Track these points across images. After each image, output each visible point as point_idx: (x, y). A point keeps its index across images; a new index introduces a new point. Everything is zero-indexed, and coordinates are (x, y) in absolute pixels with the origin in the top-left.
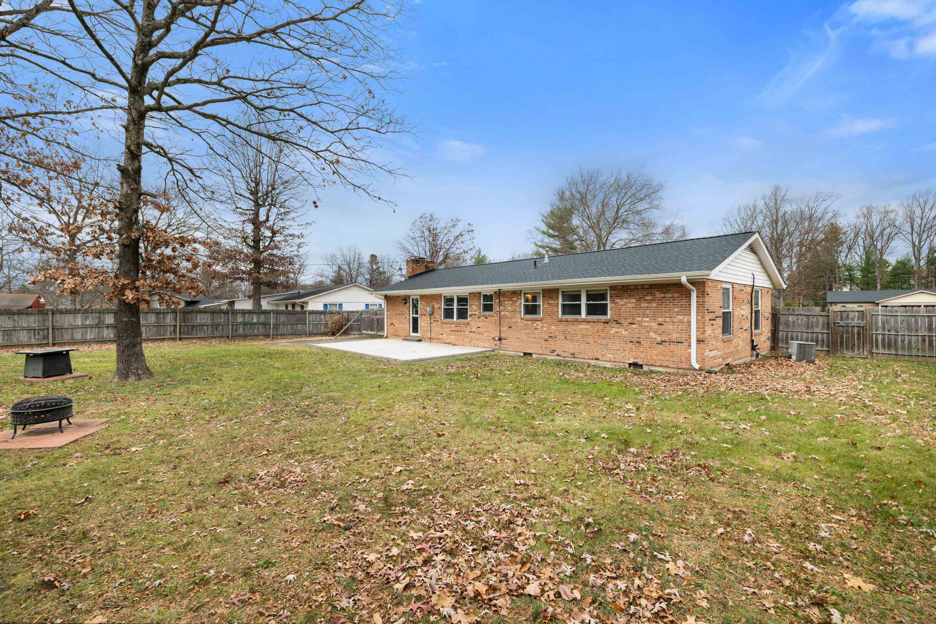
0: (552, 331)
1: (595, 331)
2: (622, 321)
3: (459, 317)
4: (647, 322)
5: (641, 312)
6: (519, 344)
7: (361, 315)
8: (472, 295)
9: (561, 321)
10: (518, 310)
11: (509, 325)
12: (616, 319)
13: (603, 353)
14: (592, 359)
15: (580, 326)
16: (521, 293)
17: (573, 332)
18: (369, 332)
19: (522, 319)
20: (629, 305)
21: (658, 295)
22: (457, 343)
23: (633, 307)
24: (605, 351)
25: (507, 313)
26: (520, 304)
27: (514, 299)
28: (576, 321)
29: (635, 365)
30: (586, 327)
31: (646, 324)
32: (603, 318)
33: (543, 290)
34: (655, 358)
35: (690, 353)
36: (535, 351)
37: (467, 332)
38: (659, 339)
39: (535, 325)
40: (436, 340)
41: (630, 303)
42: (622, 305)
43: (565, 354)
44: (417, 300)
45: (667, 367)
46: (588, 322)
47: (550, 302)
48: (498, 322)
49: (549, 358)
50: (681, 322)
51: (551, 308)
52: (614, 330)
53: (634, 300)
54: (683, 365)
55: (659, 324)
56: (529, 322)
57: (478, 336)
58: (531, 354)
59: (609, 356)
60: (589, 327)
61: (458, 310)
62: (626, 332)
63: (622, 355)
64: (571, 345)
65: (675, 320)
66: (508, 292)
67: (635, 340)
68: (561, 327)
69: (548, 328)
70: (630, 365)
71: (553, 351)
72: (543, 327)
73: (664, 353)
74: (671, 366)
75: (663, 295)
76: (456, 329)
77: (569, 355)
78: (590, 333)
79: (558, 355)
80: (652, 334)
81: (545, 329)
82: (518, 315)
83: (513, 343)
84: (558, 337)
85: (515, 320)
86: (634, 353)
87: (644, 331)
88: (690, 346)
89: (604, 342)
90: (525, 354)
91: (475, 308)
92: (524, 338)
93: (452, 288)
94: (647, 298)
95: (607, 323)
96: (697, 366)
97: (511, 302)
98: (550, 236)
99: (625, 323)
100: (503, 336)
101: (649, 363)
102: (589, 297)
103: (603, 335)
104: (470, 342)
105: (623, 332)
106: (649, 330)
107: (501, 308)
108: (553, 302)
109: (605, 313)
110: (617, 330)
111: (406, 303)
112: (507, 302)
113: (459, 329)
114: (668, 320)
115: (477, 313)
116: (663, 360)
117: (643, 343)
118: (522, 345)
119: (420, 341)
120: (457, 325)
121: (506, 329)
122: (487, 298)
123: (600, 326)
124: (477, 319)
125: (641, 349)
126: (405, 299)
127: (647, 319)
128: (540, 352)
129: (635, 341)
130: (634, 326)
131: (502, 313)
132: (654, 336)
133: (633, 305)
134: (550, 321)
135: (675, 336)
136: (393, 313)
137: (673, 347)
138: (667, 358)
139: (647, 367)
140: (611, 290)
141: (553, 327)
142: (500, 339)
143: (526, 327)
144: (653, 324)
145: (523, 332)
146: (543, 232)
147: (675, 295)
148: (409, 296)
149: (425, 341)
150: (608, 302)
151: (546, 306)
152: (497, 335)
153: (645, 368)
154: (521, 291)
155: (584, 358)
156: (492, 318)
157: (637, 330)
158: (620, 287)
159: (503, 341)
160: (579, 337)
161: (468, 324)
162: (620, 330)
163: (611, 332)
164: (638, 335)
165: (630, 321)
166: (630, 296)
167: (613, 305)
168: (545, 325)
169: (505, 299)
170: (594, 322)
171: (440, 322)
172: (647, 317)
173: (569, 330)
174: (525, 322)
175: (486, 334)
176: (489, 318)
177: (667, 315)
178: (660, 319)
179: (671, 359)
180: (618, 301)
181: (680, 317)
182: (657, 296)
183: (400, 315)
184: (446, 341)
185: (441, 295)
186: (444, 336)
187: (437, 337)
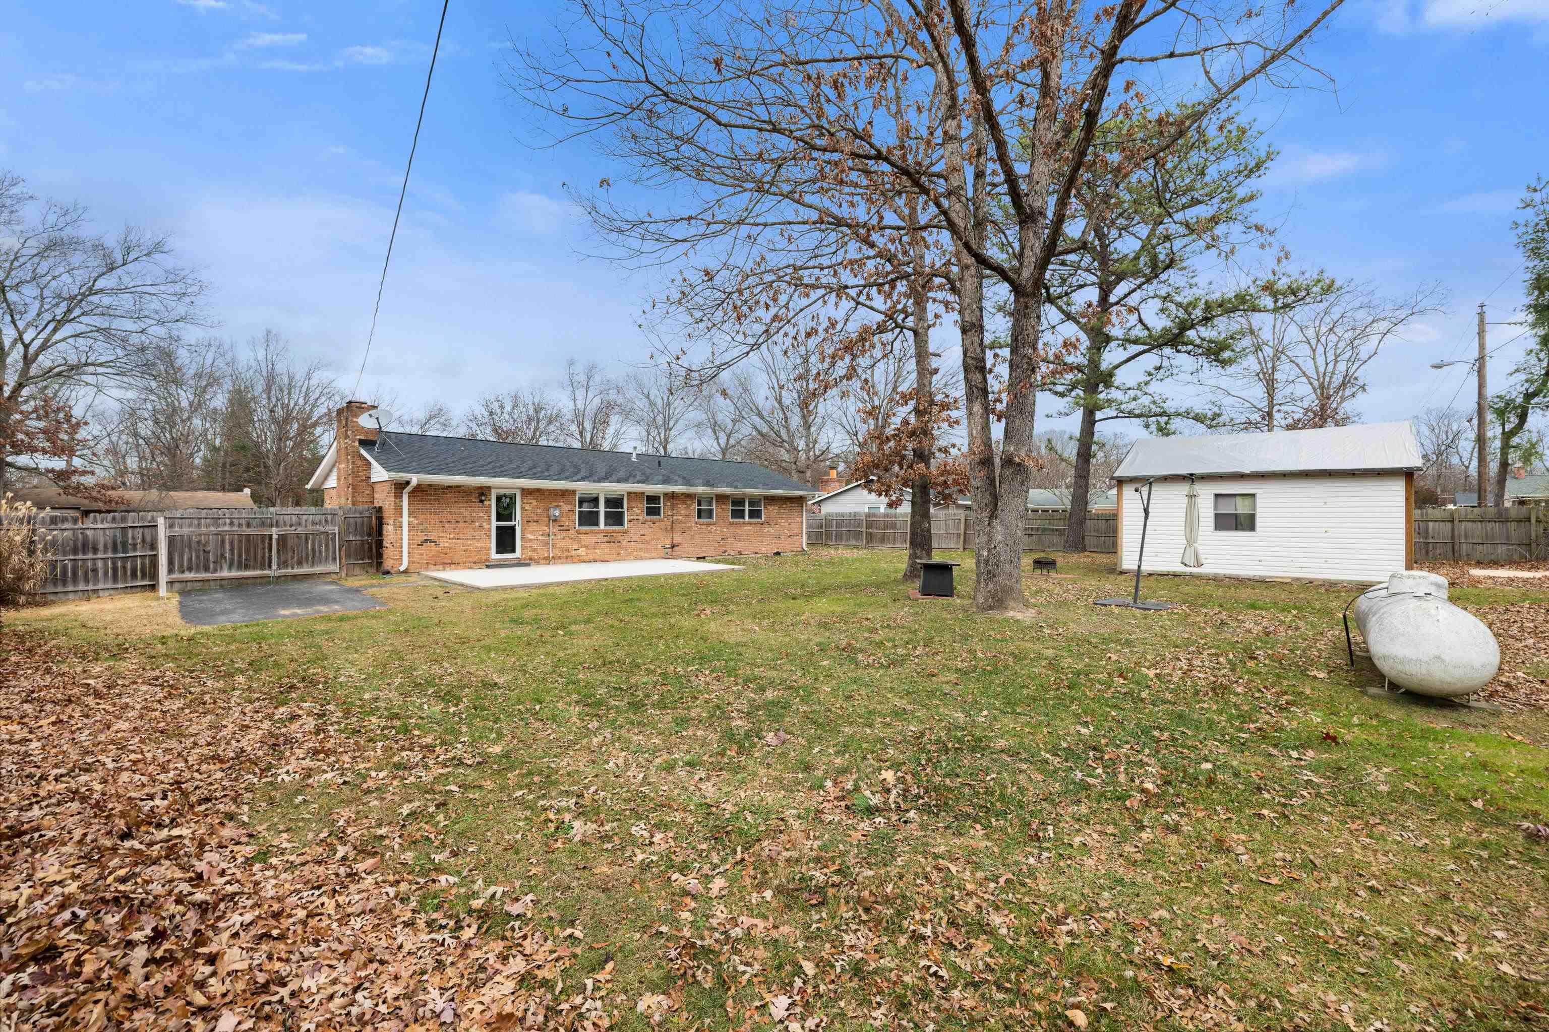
0: (725, 534)
1: (756, 531)
2: (771, 522)
3: (609, 523)
4: (784, 522)
5: (780, 516)
6: (693, 549)
8: (633, 495)
9: (731, 524)
10: (692, 514)
11: (683, 530)
12: (767, 521)
22: (607, 558)
24: (761, 546)
25: (680, 517)
26: (695, 508)
27: (688, 502)
28: (743, 523)
29: (778, 554)
30: (749, 528)
32: (759, 520)
33: (717, 495)
34: (787, 547)
35: (802, 541)
36: (709, 554)
37: (624, 543)
38: (789, 534)
39: (709, 528)
40: (563, 560)
42: (771, 511)
43: (734, 553)
44: (512, 497)
46: (751, 524)
47: (723, 507)
48: (669, 527)
51: (724, 512)
53: (777, 508)
55: (789, 524)
56: (703, 526)
57: (640, 546)
58: (704, 558)
59: (763, 549)
61: (608, 513)
62: (773, 531)
63: (771, 547)
64: (739, 545)
66: (682, 494)
67: (777, 535)
68: (732, 529)
69: (721, 531)
70: (774, 554)
71: (725, 552)
72: (716, 530)
73: (791, 543)
75: (791, 505)
76: (605, 540)
77: (738, 553)
78: (752, 533)
79: (729, 555)
80: (785, 531)
81: (719, 532)
82: (693, 519)
83: (687, 549)
84: (729, 539)
85: (690, 525)
86: (777, 545)
87: (782, 529)
88: (802, 536)
89: (760, 539)
90: (697, 558)
91: (638, 511)
92: (699, 542)
94: (784, 506)
95: (763, 524)
97: (685, 506)
100: (675, 542)
101: (784, 551)
102: (750, 504)
103: (760, 533)
104: (629, 555)
105: (771, 531)
106: (784, 528)
107: (674, 512)
108: (725, 507)
109: (760, 517)
110: (768, 529)
111: (483, 501)
112: (680, 506)
113: (611, 539)
114: (792, 521)
115: (640, 517)
116: (790, 548)
117: (781, 537)
118: (696, 549)
119: (525, 565)
120: (606, 534)
121: (678, 534)
123: (758, 527)
124: (640, 525)
125: (781, 542)
126: (481, 494)
128: (714, 554)
129: (778, 537)
130: (777, 526)
131: (675, 517)
133: (777, 511)
134: (722, 524)
135: (795, 531)
136: (434, 519)
137: (795, 538)
138: (792, 546)
140: (764, 499)
141: (725, 530)
142: (672, 547)
143: (700, 531)
144: (786, 524)
145: (697, 536)
148: (489, 488)
149: (537, 563)
150: (763, 508)
151: (719, 510)
152: (667, 542)
153: (782, 555)
154: (695, 495)
155: (748, 554)
156: (663, 523)
157: (778, 529)
158: (770, 497)
159: (676, 548)
160: (745, 537)
161: (626, 532)
163: (765, 531)
164: (779, 533)
165: (775, 522)
166: (775, 505)
167: (766, 511)
168: (719, 528)
169: (678, 502)
170: (754, 524)
171: (572, 531)
172: (784, 519)
173: (738, 531)
174: (699, 526)
175: (654, 542)
176: (657, 524)
177: (792, 517)
178: (789, 521)
180: (769, 507)
182: (788, 505)
183: (461, 524)
184: (587, 558)
185: (574, 492)
186: (583, 551)
187: (566, 554)
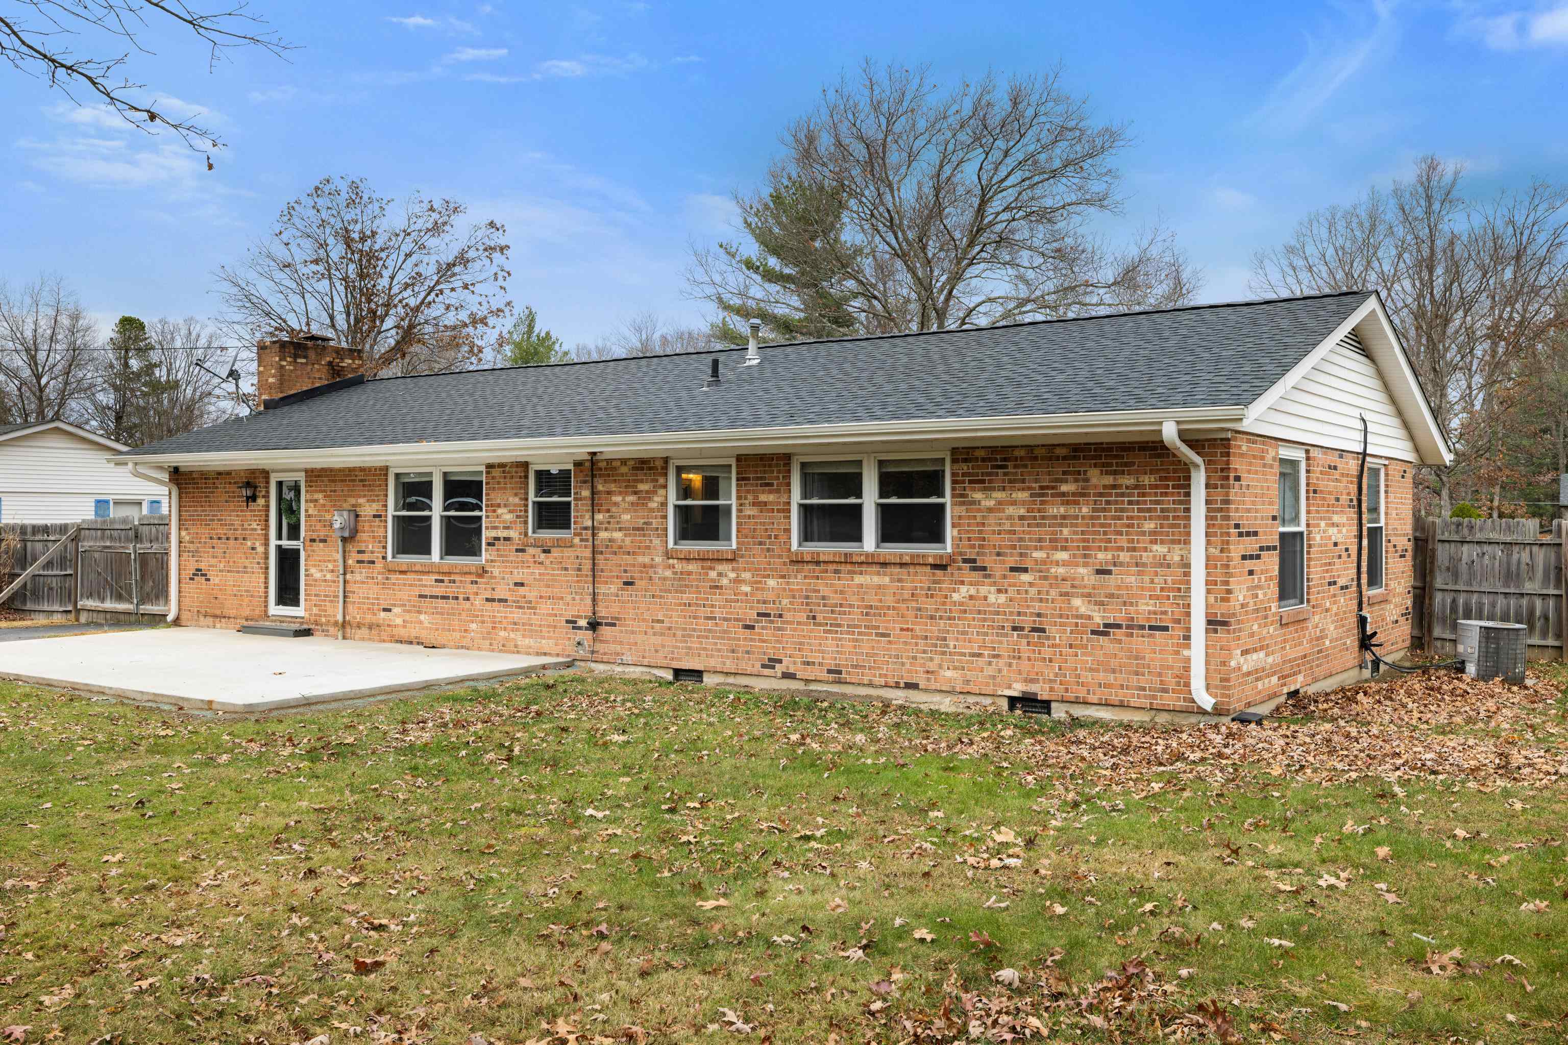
0: (770, 596)
1: (907, 594)
2: (988, 560)
3: (450, 549)
4: (1065, 564)
5: (1045, 532)
6: (658, 640)
7: (76, 539)
8: (496, 472)
9: (798, 561)
10: (655, 523)
11: (626, 577)
12: (971, 554)
13: (932, 666)
14: (897, 686)
15: (858, 579)
16: (665, 468)
17: (835, 599)
18: (109, 605)
19: (668, 555)
20: (1010, 510)
21: (1097, 478)
22: (442, 639)
23: (1021, 518)
24: (937, 658)
25: (618, 535)
26: (664, 504)
27: (642, 487)
28: (847, 560)
29: (1028, 703)
30: (876, 580)
31: (1061, 570)
32: (929, 550)
33: (739, 458)
34: (1087, 677)
35: (1188, 660)
36: (713, 663)
37: (478, 602)
38: (1098, 619)
39: (713, 574)
40: (364, 631)
41: (1014, 503)
42: (990, 510)
43: (810, 673)
44: (296, 488)
45: (1122, 705)
46: (884, 564)
47: (763, 498)
48: (587, 564)
49: (759, 684)
50: (1163, 563)
51: (765, 518)
52: (964, 589)
53: (1023, 495)
54: (1170, 700)
55: (1099, 572)
56: (692, 567)
57: (517, 615)
58: (697, 675)
59: (949, 674)
60: (887, 580)
61: (447, 522)
62: (1002, 598)
63: (989, 671)
64: (830, 645)
65: (1146, 557)
66: (624, 462)
67: (1027, 622)
68: (798, 582)
69: (757, 585)
70: (1013, 702)
71: (772, 663)
72: (737, 581)
73: (1114, 663)
74: (1134, 702)
75: (1109, 480)
76: (439, 590)
77: (825, 676)
78: (889, 600)
79: (787, 676)
80: (1077, 602)
81: (747, 589)
82: (657, 542)
83: (640, 638)
84: (788, 616)
85: (646, 560)
86: (1025, 665)
87: (1053, 593)
88: (1187, 638)
89: (933, 629)
90: (679, 673)
91: (509, 517)
92: (676, 618)
93: (424, 446)
94: (1064, 488)
95: (943, 567)
96: (1207, 702)
97: (631, 498)
98: (770, 276)
99: (997, 567)
100: (602, 612)
101: (1071, 696)
102: (888, 484)
103: (930, 605)
104: (489, 635)
105: (992, 598)
106: (1069, 589)
107: (599, 517)
108: (771, 498)
109: (937, 536)
110: (973, 591)
111: (253, 498)
112: (618, 499)
113: (451, 590)
114: (1124, 556)
115: (513, 534)
116: (1106, 686)
117: (1052, 630)
118: (669, 641)
119: (307, 633)
120: (443, 576)
121: (613, 589)
122: (545, 480)
123: (922, 578)
124: (513, 556)
125: (1047, 652)
126: (248, 485)
127: (1063, 556)
128: (730, 666)
129: (1027, 626)
130: (1025, 577)
131: (603, 535)
132: (1083, 610)
133: (1022, 512)
134: (760, 560)
135: (1144, 608)
136: (204, 531)
137: (1141, 642)
138: (1121, 678)
139: (1065, 707)
140: (954, 461)
141: (771, 583)
142: (594, 625)
143: (682, 582)
144: (1082, 570)
145: (671, 598)
146: (749, 265)
147: (1147, 480)
148: (265, 474)
149: (327, 635)
150: (947, 499)
151: (749, 511)
152: (582, 609)
153: (1059, 712)
154: (666, 460)
155: (871, 685)
156: (568, 553)
157: (1033, 591)
158: (981, 454)
159: (605, 631)
160: (856, 616)
161: (483, 572)
162: (984, 590)
163: (956, 597)
164: (1037, 607)
165: (1011, 561)
166: (1013, 483)
167: (961, 510)
168: (747, 575)
169: (613, 487)
170: (902, 565)
171: (379, 565)
172: (1064, 549)
173: (825, 591)
174: (679, 566)
175: (545, 607)
176: (555, 553)
177: (1123, 541)
178: (1101, 556)
179: (1134, 680)
180: (978, 496)
181: (1159, 549)
182: (1094, 481)
183: (232, 542)
184: (403, 633)
185: (384, 470)
186: (397, 617)
187: (369, 618)
